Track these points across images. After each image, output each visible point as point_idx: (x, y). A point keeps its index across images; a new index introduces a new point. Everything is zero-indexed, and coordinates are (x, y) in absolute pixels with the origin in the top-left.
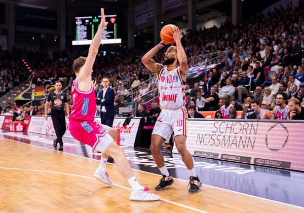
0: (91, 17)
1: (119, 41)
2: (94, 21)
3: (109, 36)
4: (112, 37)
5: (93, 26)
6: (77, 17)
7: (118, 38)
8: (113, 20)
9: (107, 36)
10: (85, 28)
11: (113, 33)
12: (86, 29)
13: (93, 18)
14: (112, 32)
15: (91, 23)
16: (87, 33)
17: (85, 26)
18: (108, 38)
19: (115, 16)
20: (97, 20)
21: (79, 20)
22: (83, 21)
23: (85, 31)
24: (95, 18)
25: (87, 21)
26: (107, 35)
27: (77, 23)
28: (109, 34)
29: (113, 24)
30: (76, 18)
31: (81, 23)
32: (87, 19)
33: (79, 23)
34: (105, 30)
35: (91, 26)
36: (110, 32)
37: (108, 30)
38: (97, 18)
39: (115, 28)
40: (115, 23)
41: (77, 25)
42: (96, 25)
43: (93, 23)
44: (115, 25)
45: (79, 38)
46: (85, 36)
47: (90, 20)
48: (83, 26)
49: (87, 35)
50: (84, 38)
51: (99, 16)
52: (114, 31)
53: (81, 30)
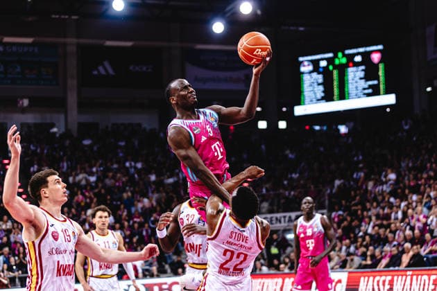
0: (330, 55)
1: (390, 99)
2: (337, 62)
3: (370, 91)
4: (375, 91)
5: (335, 73)
6: (303, 56)
7: (387, 92)
8: (376, 57)
9: (366, 91)
10: (320, 78)
11: (378, 85)
12: (321, 81)
13: (336, 56)
14: (375, 82)
15: (331, 68)
16: (325, 87)
17: (319, 73)
18: (368, 95)
19: (380, 47)
20: (344, 60)
21: (306, 63)
22: (315, 63)
23: (319, 84)
24: (340, 55)
25: (323, 64)
26: (364, 89)
27: (303, 69)
28: (370, 87)
29: (376, 66)
30: (301, 59)
31: (311, 68)
32: (322, 59)
33: (307, 68)
34: (361, 79)
35: (332, 72)
36: (371, 83)
37: (367, 78)
38: (344, 55)
39: (381, 73)
40: (380, 62)
41: (303, 73)
42: (342, 69)
43: (335, 67)
44: (381, 66)
45: (307, 100)
46: (320, 94)
47: (330, 61)
48: (315, 75)
49: (323, 92)
50: (318, 100)
51: (347, 52)
52: (379, 81)
53: (311, 83)
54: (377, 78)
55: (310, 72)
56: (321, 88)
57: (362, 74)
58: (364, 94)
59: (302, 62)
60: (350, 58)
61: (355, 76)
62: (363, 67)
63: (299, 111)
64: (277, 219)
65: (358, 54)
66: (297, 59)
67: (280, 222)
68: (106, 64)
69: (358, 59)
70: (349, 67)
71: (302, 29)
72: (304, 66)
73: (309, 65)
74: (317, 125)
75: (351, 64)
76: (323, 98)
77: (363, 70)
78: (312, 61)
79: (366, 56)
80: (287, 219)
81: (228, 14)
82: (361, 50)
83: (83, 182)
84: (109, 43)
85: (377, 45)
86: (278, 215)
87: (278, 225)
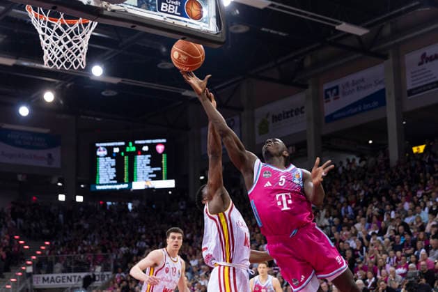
0: (123, 143)
1: (170, 184)
2: (128, 149)
3: (154, 176)
4: (159, 176)
5: (126, 158)
6: (100, 143)
7: (168, 178)
8: (160, 149)
9: (151, 176)
10: (113, 162)
11: (162, 171)
12: (113, 164)
13: (127, 145)
14: (159, 169)
15: (123, 154)
16: (117, 170)
17: (112, 158)
18: (153, 179)
19: (164, 141)
20: (133, 149)
21: (102, 149)
22: (110, 149)
23: (112, 167)
24: (131, 144)
25: (116, 150)
26: (150, 174)
27: (98, 153)
28: (155, 172)
29: (160, 155)
30: (97, 145)
31: (106, 153)
32: (116, 147)
33: (101, 152)
34: (148, 165)
35: (123, 158)
36: (155, 169)
37: (152, 165)
38: (134, 145)
39: (164, 162)
40: (163, 153)
41: (99, 157)
42: (132, 156)
43: (126, 154)
44: (164, 156)
45: (102, 180)
46: (113, 176)
47: (122, 149)
48: (109, 159)
49: (115, 173)
50: (111, 180)
51: (137, 142)
52: (162, 168)
53: (105, 166)
54: (161, 165)
55: (105, 156)
56: (114, 170)
57: (148, 161)
58: (150, 178)
59: (99, 147)
60: (139, 147)
61: (142, 161)
62: (149, 156)
64: (68, 278)
65: (145, 145)
66: (94, 145)
67: (71, 281)
69: (145, 148)
70: (137, 154)
71: (98, 119)
72: (99, 151)
73: (104, 150)
74: (110, 201)
75: (139, 153)
76: (114, 178)
77: (149, 158)
78: (107, 147)
79: (153, 147)
80: (77, 278)
81: (33, 101)
82: (148, 141)
85: (161, 138)
86: (69, 275)
87: (69, 283)
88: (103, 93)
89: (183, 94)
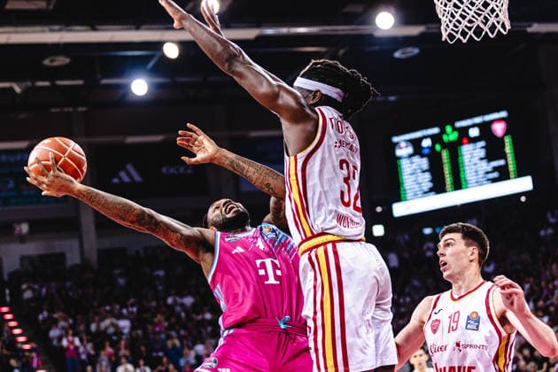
0: (435, 130)
1: (525, 184)
2: (446, 139)
3: (496, 175)
4: (503, 174)
5: (445, 155)
6: (398, 136)
7: (520, 174)
8: (499, 129)
9: (491, 176)
10: (425, 163)
11: (506, 165)
12: (426, 166)
13: (443, 131)
14: (502, 162)
15: (438, 147)
16: (432, 174)
17: (422, 156)
18: (494, 180)
19: (503, 114)
20: (455, 136)
21: (403, 144)
22: (416, 143)
23: (424, 172)
24: (449, 129)
25: (427, 143)
26: (487, 173)
27: (399, 153)
28: (495, 169)
29: (501, 141)
30: (395, 139)
31: (410, 150)
32: (425, 137)
33: (404, 151)
34: (482, 159)
35: (440, 154)
36: (495, 164)
37: (490, 157)
38: (454, 129)
39: (508, 149)
40: (506, 134)
41: (400, 158)
42: (454, 148)
43: (444, 145)
44: (508, 141)
45: (409, 194)
46: (427, 185)
47: (436, 139)
48: (416, 159)
49: (431, 181)
50: (425, 193)
51: (459, 124)
52: (506, 160)
53: (413, 172)
54: (504, 156)
55: (410, 156)
56: (427, 176)
57: (482, 153)
58: (488, 180)
59: (397, 143)
60: (463, 132)
61: (472, 154)
62: (482, 144)
63: (399, 210)
65: (474, 126)
66: (390, 140)
68: (130, 167)
69: (474, 132)
70: (462, 144)
71: (392, 98)
72: (400, 148)
73: (407, 147)
74: (427, 227)
75: (465, 141)
76: (431, 190)
77: (482, 147)
78: (411, 141)
79: (485, 128)
82: (478, 120)
83: (111, 330)
84: (131, 140)
85: (498, 110)
88: (397, 55)
89: (529, 30)
